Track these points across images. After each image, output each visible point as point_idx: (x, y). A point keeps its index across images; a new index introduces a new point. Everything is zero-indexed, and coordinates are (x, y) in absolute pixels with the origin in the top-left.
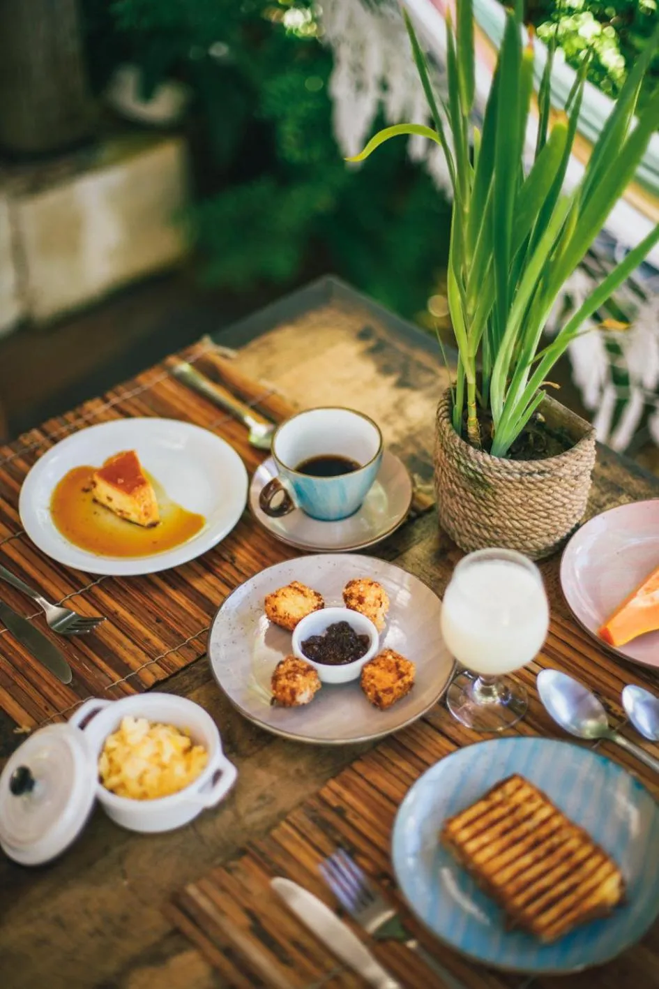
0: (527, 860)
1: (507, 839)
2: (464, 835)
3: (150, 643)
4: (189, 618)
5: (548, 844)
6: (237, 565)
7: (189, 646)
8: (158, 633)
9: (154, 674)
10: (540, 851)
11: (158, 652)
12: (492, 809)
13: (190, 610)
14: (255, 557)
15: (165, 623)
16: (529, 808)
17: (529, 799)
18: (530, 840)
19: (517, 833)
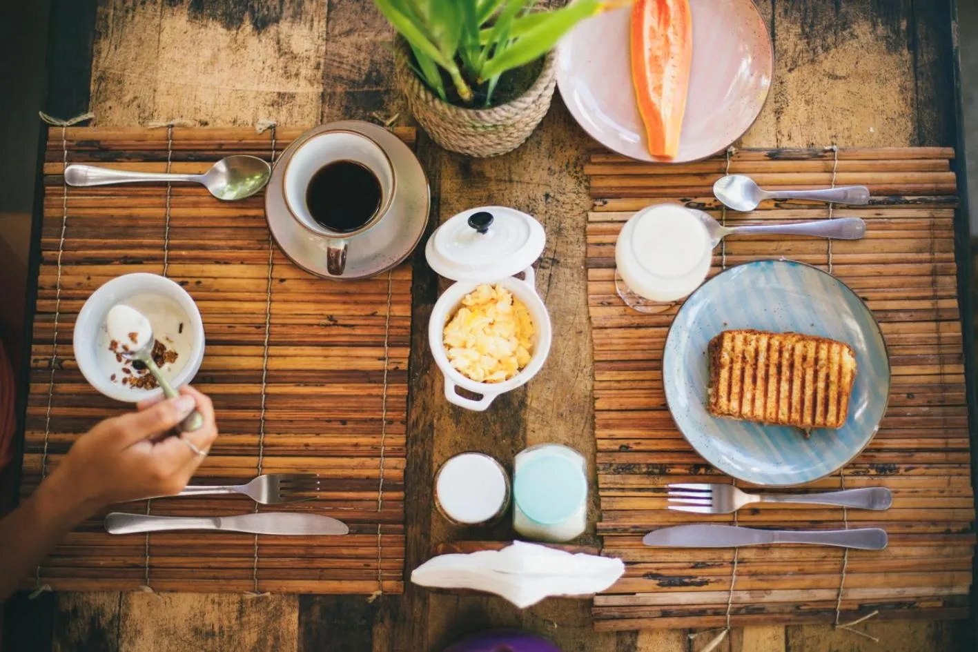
0: (785, 386)
1: (760, 383)
2: (734, 405)
3: (360, 446)
4: (362, 400)
5: (785, 363)
6: (340, 322)
7: (390, 422)
8: (355, 432)
9: (395, 468)
10: (786, 372)
11: (375, 448)
12: (731, 369)
13: (355, 392)
14: (345, 303)
15: (351, 420)
16: (751, 349)
17: (746, 341)
18: (773, 370)
19: (761, 373)
